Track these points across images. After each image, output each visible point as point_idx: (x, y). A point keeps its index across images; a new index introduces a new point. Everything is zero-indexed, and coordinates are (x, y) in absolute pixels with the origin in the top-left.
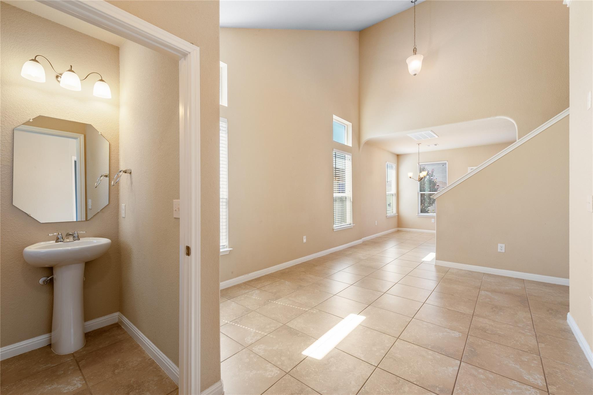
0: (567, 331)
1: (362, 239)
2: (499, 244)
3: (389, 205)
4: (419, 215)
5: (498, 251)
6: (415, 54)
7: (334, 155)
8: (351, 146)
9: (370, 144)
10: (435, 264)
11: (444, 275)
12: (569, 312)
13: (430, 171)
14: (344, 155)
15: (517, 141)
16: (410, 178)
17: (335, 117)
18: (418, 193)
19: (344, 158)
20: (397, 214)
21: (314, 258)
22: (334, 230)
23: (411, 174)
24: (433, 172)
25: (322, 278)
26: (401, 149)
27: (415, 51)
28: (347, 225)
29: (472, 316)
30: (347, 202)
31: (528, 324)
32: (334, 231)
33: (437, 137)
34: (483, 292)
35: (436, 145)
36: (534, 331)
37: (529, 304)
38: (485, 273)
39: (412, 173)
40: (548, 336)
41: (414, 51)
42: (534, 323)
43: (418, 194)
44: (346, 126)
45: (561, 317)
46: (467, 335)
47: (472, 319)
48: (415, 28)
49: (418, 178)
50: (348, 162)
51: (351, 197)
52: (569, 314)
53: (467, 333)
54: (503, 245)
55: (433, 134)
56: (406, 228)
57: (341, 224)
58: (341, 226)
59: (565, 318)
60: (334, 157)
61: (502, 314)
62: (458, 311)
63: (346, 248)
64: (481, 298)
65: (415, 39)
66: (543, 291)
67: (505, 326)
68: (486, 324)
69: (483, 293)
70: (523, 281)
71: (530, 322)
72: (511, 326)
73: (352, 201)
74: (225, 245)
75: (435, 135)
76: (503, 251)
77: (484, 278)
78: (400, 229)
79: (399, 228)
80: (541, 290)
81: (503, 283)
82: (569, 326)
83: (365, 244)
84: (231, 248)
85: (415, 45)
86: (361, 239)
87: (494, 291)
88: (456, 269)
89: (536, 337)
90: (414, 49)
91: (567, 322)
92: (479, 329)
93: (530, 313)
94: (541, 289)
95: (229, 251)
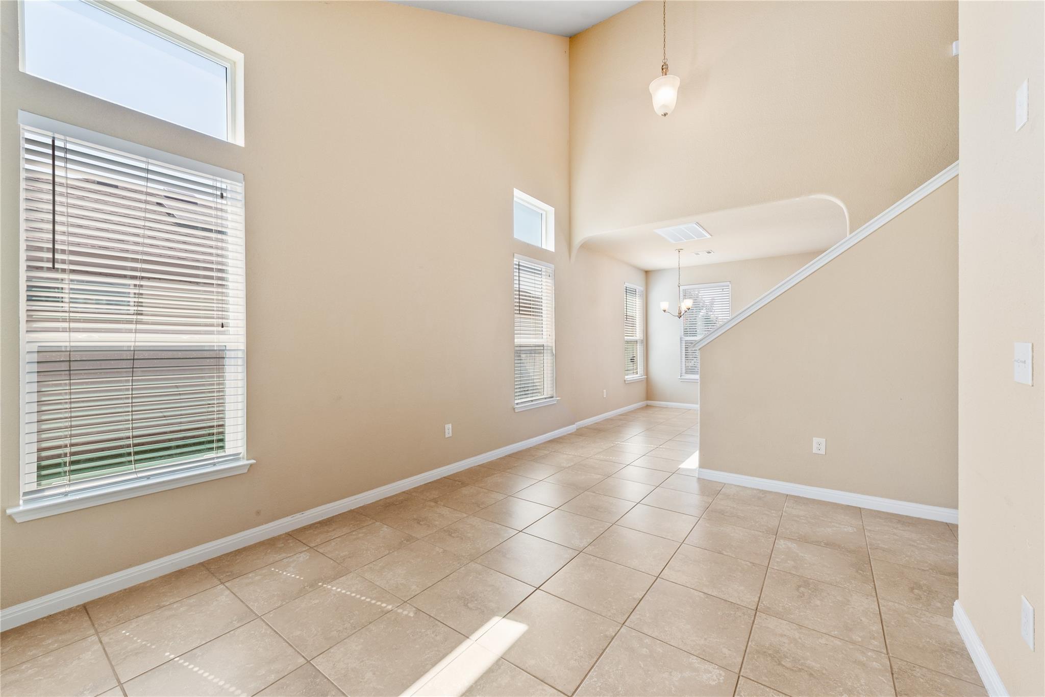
0: (957, 652)
1: (576, 423)
2: (814, 438)
3: (631, 360)
4: (682, 377)
5: (814, 452)
6: (666, 75)
7: (515, 266)
8: (554, 251)
9: (589, 247)
10: (697, 476)
11: (711, 501)
12: (958, 599)
13: (706, 301)
14: (540, 268)
15: (849, 236)
16: (665, 311)
17: (517, 193)
18: (681, 338)
19: (540, 273)
20: (646, 377)
21: (470, 466)
22: (516, 409)
23: (665, 305)
24: (712, 303)
25: (465, 515)
26: (651, 261)
27: (664, 70)
28: (546, 398)
29: (754, 612)
30: (545, 355)
31: (873, 631)
32: (516, 411)
33: (709, 236)
34: (782, 542)
35: (710, 253)
36: (888, 653)
37: (874, 573)
38: (789, 495)
39: (668, 303)
40: (918, 670)
41: (662, 69)
42: (885, 627)
43: (681, 340)
44: (544, 214)
45: (940, 608)
46: (738, 675)
47: (754, 621)
48: (665, 26)
49: (678, 311)
50: (547, 280)
51: (552, 347)
52: (956, 603)
53: (737, 670)
54: (823, 441)
55: (702, 231)
56: (658, 401)
57: (532, 397)
58: (532, 401)
59: (949, 613)
60: (515, 270)
61: (818, 603)
62: (725, 597)
63: (540, 443)
64: (778, 560)
65: (664, 47)
66: (898, 536)
67: (823, 641)
68: (782, 635)
69: (782, 544)
70: (858, 511)
71: (876, 628)
72: (837, 642)
73: (554, 353)
74: (241, 453)
75: (704, 232)
76: (823, 452)
77: (787, 506)
78: (650, 402)
79: (648, 401)
80: (894, 534)
81: (823, 519)
82: (958, 633)
83: (580, 433)
84: (254, 459)
85: (665, 59)
86: (574, 424)
87: (803, 540)
88: (735, 485)
89: (892, 674)
90: (663, 66)
91: (953, 622)
92: (765, 652)
93: (875, 599)
94: (895, 531)
95: (248, 467)
